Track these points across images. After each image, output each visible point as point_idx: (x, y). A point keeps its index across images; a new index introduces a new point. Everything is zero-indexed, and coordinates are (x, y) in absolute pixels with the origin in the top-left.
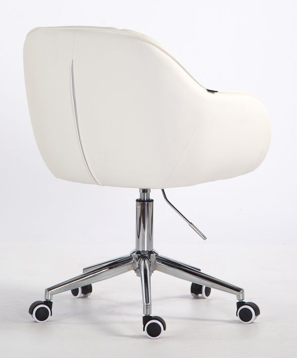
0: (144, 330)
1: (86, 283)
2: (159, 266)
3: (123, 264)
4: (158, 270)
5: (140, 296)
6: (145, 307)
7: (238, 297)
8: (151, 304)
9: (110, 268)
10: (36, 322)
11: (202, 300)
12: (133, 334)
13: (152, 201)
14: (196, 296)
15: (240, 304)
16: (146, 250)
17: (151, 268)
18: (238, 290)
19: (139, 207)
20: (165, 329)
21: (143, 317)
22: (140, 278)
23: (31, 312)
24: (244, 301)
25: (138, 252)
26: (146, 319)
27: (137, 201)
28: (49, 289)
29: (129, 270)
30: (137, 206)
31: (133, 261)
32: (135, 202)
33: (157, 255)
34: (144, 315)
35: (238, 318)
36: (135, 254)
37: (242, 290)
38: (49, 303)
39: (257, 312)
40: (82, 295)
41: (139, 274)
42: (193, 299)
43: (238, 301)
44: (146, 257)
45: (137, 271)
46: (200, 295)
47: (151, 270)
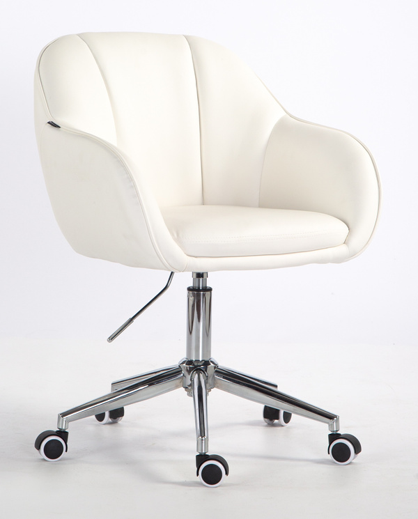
0: (198, 475)
1: (115, 406)
2: (219, 381)
3: (169, 378)
4: (218, 387)
5: (191, 423)
6: (200, 441)
7: (331, 426)
8: (207, 437)
9: (150, 385)
10: (44, 460)
11: (279, 428)
12: (182, 479)
13: (210, 290)
14: (270, 422)
15: (333, 437)
16: (201, 360)
17: (208, 385)
18: (330, 417)
19: (192, 299)
20: (227, 473)
21: (197, 456)
22: (192, 398)
23: (38, 446)
24: (338, 432)
25: (190, 362)
26: (201, 458)
27: (189, 289)
28: (64, 415)
29: (177, 387)
30: (188, 296)
31: (182, 375)
32: (186, 291)
33: (216, 366)
34: (198, 454)
35: (330, 457)
36: (184, 365)
37: (336, 416)
38: (63, 434)
39: (358, 449)
40: (110, 420)
41: (190, 394)
42: (266, 426)
43: (331, 433)
44: (201, 370)
45: (189, 388)
46: (276, 421)
47: (208, 387)
